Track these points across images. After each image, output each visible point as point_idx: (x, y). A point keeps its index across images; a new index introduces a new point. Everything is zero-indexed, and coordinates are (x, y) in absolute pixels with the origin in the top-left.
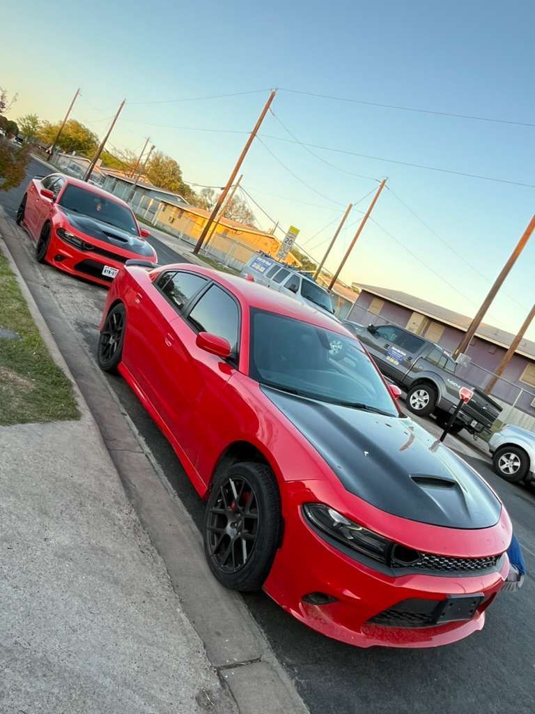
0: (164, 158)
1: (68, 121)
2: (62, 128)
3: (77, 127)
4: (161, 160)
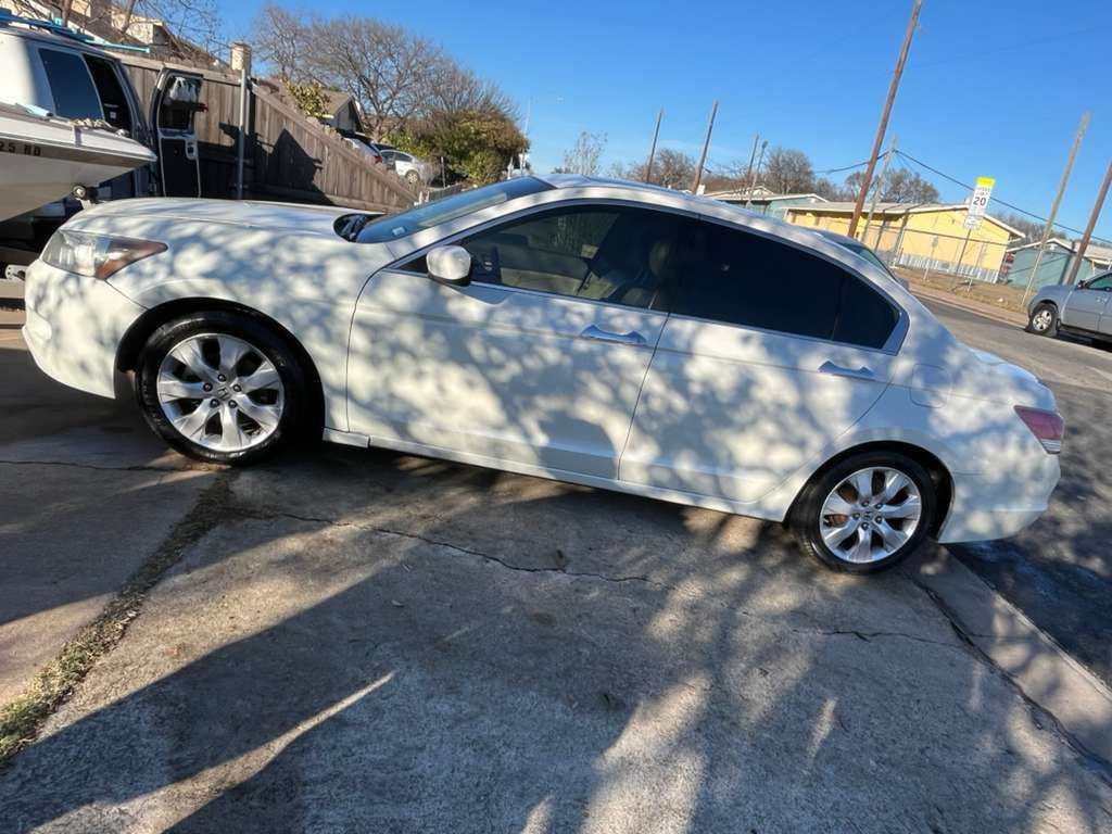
0: (784, 153)
1: (657, 153)
2: (650, 164)
3: (668, 156)
4: (781, 159)
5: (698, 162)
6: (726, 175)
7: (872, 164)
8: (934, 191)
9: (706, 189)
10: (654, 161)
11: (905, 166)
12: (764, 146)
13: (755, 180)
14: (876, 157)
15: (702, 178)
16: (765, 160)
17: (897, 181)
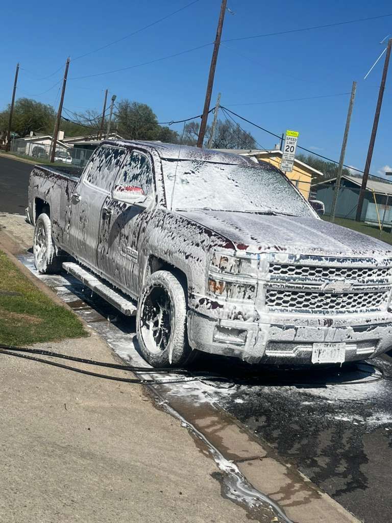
0: (131, 106)
1: (17, 102)
2: (12, 111)
3: (27, 105)
4: (129, 110)
5: (57, 111)
6: (83, 123)
7: (204, 117)
8: (252, 139)
9: (65, 135)
10: (15, 109)
11: (229, 118)
12: (113, 100)
13: (109, 128)
14: (206, 111)
15: (61, 125)
16: (116, 110)
17: (224, 130)
